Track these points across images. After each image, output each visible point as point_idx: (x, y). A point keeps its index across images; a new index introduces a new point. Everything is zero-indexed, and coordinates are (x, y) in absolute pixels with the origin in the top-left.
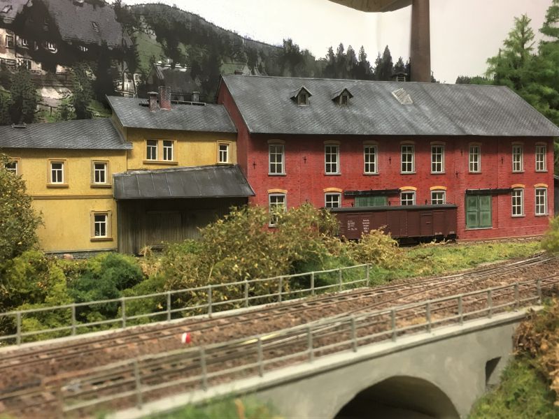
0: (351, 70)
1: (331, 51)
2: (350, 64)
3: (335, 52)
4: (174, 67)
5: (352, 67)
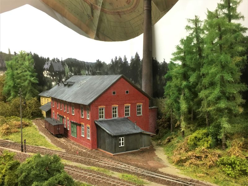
0: (120, 66)
1: (112, 60)
2: (120, 64)
3: (114, 60)
4: (71, 74)
5: (121, 65)
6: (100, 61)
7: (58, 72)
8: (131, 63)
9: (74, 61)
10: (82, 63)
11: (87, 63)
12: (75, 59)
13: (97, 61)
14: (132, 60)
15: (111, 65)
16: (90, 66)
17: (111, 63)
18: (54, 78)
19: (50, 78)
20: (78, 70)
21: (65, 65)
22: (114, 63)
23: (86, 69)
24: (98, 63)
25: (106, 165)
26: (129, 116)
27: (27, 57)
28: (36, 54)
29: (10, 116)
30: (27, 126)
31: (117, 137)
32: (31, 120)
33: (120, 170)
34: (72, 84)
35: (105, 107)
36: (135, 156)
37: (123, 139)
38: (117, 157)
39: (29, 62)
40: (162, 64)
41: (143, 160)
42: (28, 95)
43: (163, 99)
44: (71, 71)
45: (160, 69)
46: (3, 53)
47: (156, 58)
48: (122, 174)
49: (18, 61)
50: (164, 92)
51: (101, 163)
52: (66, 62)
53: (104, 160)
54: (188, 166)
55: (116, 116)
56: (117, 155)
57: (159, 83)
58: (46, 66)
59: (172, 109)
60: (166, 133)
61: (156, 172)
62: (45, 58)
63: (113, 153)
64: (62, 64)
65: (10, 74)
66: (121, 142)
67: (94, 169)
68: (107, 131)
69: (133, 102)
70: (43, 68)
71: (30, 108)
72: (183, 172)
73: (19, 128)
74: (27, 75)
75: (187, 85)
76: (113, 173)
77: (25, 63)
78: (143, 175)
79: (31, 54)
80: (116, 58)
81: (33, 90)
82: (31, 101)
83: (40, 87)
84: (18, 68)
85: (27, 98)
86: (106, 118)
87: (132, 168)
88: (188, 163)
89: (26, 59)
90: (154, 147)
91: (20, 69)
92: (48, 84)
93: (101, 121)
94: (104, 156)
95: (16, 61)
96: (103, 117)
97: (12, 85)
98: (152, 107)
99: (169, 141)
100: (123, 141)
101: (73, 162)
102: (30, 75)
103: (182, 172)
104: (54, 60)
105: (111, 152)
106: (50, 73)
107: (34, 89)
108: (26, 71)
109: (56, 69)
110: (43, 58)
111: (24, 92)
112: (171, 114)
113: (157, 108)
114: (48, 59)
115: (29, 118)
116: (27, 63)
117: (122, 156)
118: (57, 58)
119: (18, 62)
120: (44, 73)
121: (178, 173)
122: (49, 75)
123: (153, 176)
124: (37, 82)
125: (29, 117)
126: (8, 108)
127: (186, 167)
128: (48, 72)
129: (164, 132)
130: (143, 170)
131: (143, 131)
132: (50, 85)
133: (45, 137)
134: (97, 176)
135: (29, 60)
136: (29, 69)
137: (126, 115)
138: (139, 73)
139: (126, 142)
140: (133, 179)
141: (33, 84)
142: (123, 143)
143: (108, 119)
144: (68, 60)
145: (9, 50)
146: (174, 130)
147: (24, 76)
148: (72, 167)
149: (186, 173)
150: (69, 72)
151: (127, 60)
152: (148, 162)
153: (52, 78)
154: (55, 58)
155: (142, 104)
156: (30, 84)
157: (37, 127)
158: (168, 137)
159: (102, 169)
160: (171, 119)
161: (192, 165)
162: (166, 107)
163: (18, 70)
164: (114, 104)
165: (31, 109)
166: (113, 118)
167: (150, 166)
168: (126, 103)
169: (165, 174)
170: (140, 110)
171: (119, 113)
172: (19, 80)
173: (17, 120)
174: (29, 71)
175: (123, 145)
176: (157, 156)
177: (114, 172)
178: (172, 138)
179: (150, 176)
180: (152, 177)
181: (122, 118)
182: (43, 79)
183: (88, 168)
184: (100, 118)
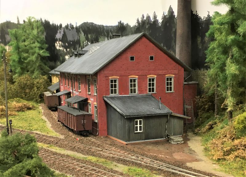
2: (148, 24)
4: (87, 43)
5: (149, 26)
6: (122, 22)
7: (72, 41)
8: (163, 22)
9: (90, 26)
10: (100, 27)
11: (107, 26)
12: (92, 23)
13: (119, 23)
14: (164, 18)
15: (136, 28)
16: (111, 31)
17: (137, 25)
18: (68, 50)
19: (63, 51)
20: (95, 37)
21: (80, 31)
22: (141, 25)
23: (105, 35)
24: (120, 26)
25: (111, 155)
26: (154, 92)
27: (35, 24)
28: (47, 20)
29: (13, 98)
30: (29, 109)
31: (131, 119)
32: (39, 103)
33: (127, 163)
34: (83, 53)
35: (118, 77)
36: (157, 146)
37: (140, 122)
38: (131, 146)
39: (38, 30)
40: (205, 19)
41: (167, 151)
42: (36, 73)
43: (206, 71)
44: (87, 39)
45: (202, 27)
46: (12, 23)
47: (196, 12)
48: (129, 167)
49: (26, 30)
50: (206, 58)
51: (105, 152)
52: (81, 28)
53: (110, 149)
54: (232, 160)
55: (135, 92)
56: (132, 144)
57: (200, 47)
58: (59, 36)
59: (217, 83)
60: (208, 119)
61: (181, 166)
62: (57, 25)
63: (126, 141)
64: (76, 32)
65: (14, 45)
66: (138, 126)
67: (92, 159)
68: (118, 110)
69: (161, 72)
70: (56, 38)
71: (38, 88)
72: (224, 169)
73: (18, 111)
74: (35, 47)
75: (235, 39)
76: (116, 166)
77: (33, 32)
78: (159, 170)
79: (42, 22)
80: (143, 17)
81: (43, 67)
82: (40, 80)
83: (52, 64)
84: (26, 40)
85: (35, 77)
86: (120, 93)
87: (147, 160)
88: (233, 156)
89: (34, 27)
90: (188, 136)
91: (29, 40)
92: (61, 58)
93: (112, 98)
94: (113, 144)
95: (23, 31)
96: (115, 93)
97: (17, 60)
98: (190, 83)
99: (211, 128)
100: (140, 124)
101: (68, 150)
102: (39, 47)
103: (221, 169)
104: (67, 27)
105: (123, 140)
106: (63, 44)
107: (44, 65)
108: (34, 43)
109: (70, 38)
110: (55, 25)
111: (32, 69)
112: (216, 90)
113: (197, 84)
114: (61, 25)
115: (37, 102)
116: (35, 32)
117: (138, 146)
118: (71, 24)
119: (25, 32)
120: (56, 44)
121: (215, 169)
122: (62, 46)
123: (174, 171)
124: (48, 55)
125: (37, 100)
126: (11, 88)
127: (228, 162)
128: (60, 42)
129: (205, 116)
130: (161, 163)
131: (171, 111)
132: (63, 59)
133: (46, 122)
134: (91, 169)
135: (38, 28)
136: (38, 39)
137: (150, 91)
138: (173, 35)
139: (145, 126)
140: (143, 174)
141: (43, 58)
142: (140, 127)
143: (124, 95)
144: (84, 24)
145: (18, 18)
146: (219, 113)
147: (32, 48)
148: (63, 156)
149: (227, 170)
150: (85, 41)
151: (157, 19)
152: (174, 154)
153: (65, 50)
154: (69, 24)
155: (174, 76)
156: (39, 59)
157: (43, 111)
158: (210, 123)
159: (103, 160)
160: (216, 97)
161: (238, 159)
162: (208, 79)
163: (26, 42)
164: (131, 75)
165: (39, 90)
166: (130, 95)
167: (175, 159)
168: (150, 74)
169: (195, 171)
170: (171, 85)
171: (139, 87)
172: (27, 54)
173: (18, 102)
174: (38, 42)
175: (140, 130)
176: (189, 147)
177: (119, 165)
178: (215, 123)
179: (170, 172)
180: (173, 173)
181: (144, 94)
182: (56, 52)
183: (84, 158)
184: (112, 93)
